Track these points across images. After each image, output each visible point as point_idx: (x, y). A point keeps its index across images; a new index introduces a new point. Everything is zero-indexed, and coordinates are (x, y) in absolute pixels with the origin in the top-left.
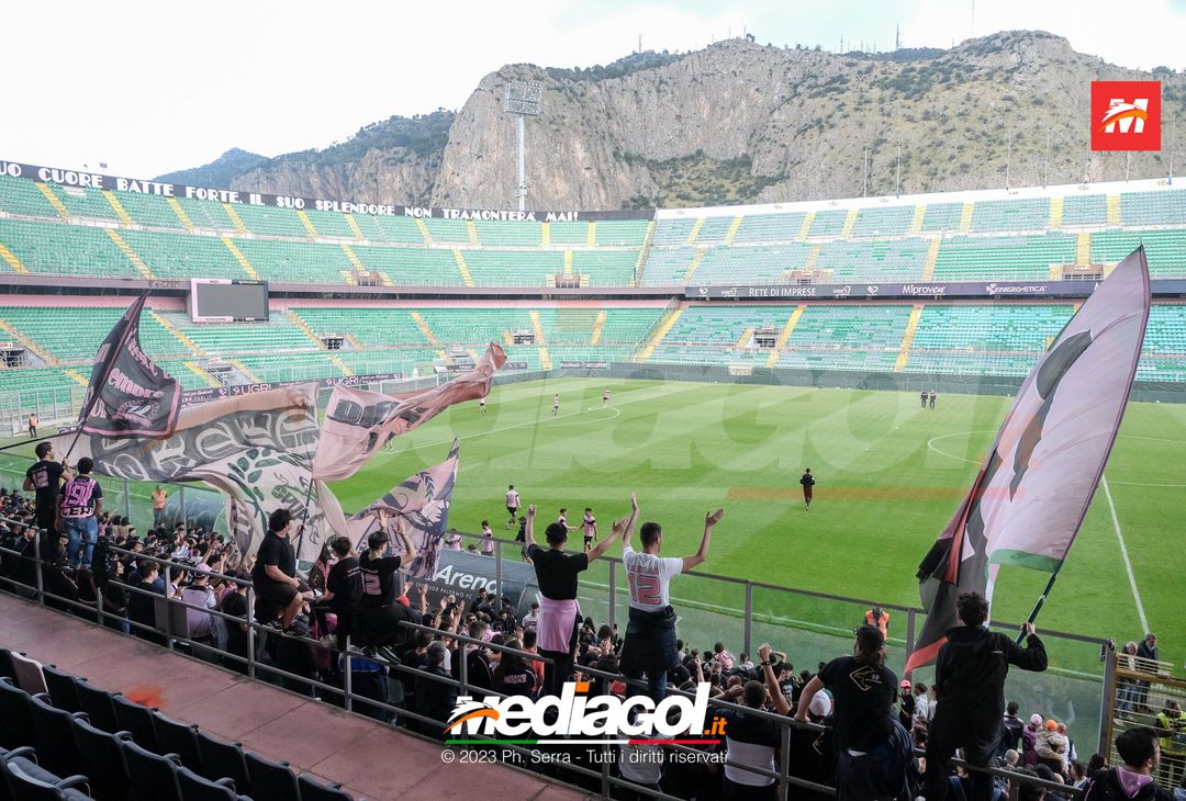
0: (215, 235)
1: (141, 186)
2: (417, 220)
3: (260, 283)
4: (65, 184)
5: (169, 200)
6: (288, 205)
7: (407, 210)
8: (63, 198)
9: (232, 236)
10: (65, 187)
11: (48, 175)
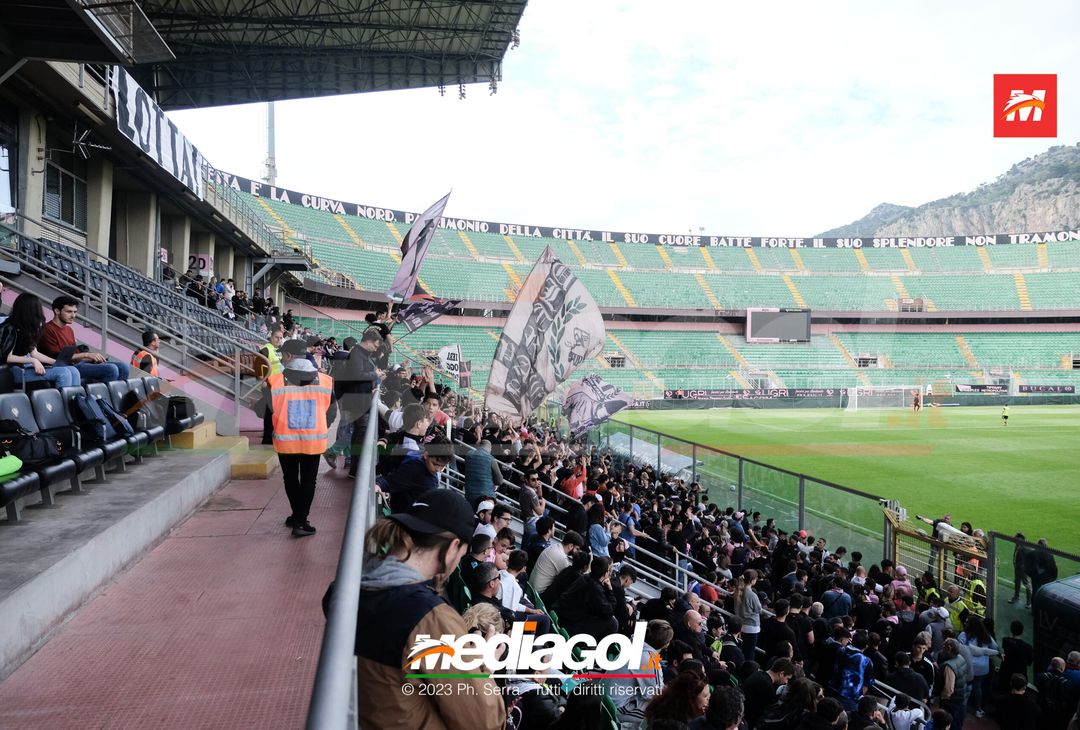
0: (778, 274)
1: (727, 241)
2: (979, 249)
3: (804, 311)
4: (676, 245)
5: (747, 250)
6: (847, 245)
7: (968, 240)
8: (672, 255)
9: (792, 274)
10: (675, 248)
11: (665, 240)
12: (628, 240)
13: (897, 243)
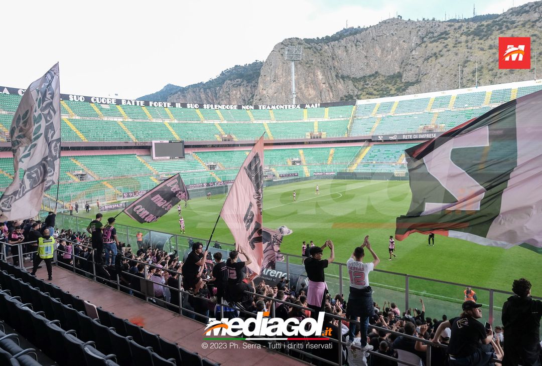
0: (162, 121)
1: (131, 102)
2: (247, 111)
3: (181, 142)
4: (101, 103)
5: (143, 108)
6: (192, 107)
7: (243, 107)
8: (101, 109)
9: (169, 122)
10: (101, 105)
11: (95, 100)
12: (71, 99)
13: (214, 107)
